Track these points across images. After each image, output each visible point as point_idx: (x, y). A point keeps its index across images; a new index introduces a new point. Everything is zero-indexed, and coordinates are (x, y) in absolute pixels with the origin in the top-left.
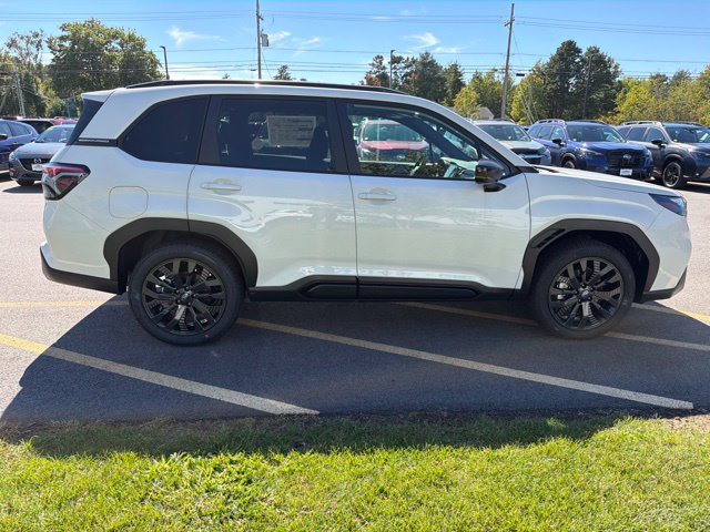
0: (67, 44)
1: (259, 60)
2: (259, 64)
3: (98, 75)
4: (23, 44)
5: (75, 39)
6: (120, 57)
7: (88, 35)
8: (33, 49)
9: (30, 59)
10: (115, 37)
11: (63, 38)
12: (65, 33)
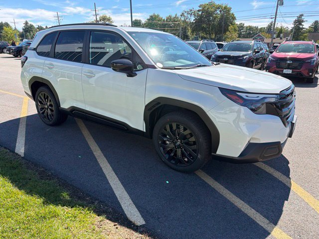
0: (200, 13)
1: (276, 13)
2: (276, 15)
3: (209, 25)
4: (186, 14)
5: (203, 11)
6: (219, 16)
7: (208, 9)
8: (189, 16)
9: (188, 20)
10: (219, 8)
11: (199, 11)
12: (200, 9)
